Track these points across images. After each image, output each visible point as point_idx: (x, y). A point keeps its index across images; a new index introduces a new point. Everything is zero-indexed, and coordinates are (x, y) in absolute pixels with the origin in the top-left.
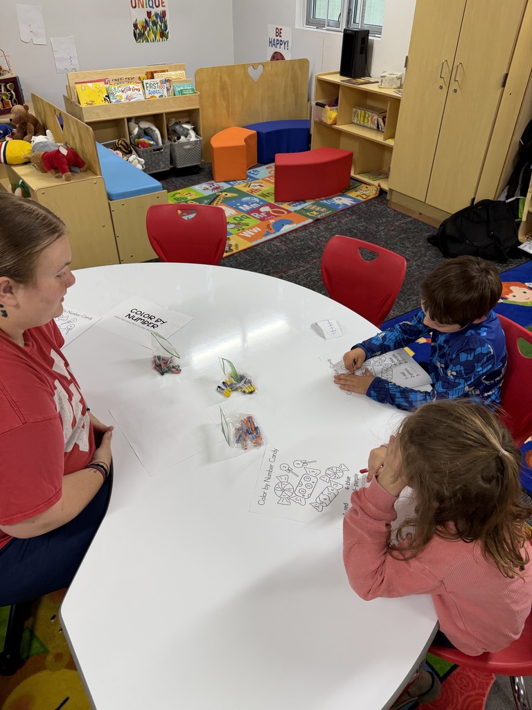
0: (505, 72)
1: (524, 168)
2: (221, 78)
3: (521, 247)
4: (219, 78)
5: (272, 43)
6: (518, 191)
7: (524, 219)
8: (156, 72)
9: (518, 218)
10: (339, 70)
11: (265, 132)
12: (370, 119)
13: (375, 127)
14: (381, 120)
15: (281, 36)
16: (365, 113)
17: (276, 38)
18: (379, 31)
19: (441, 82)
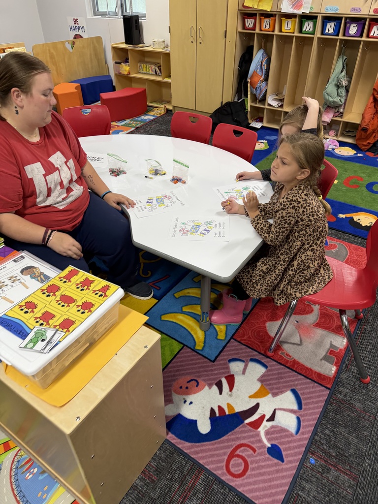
0: (225, 30)
1: (243, 83)
2: (49, 50)
3: (251, 125)
4: (48, 51)
5: (72, 29)
6: (243, 95)
7: (249, 110)
8: (6, 49)
9: (246, 109)
10: (124, 41)
11: (85, 84)
12: (150, 68)
13: (155, 74)
14: (157, 69)
15: (78, 24)
16: (146, 66)
17: (75, 25)
18: (144, 16)
19: (192, 39)
